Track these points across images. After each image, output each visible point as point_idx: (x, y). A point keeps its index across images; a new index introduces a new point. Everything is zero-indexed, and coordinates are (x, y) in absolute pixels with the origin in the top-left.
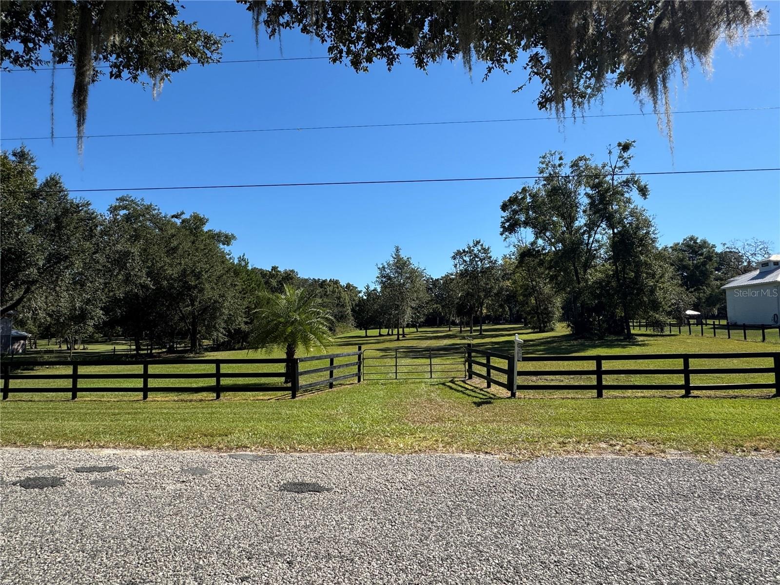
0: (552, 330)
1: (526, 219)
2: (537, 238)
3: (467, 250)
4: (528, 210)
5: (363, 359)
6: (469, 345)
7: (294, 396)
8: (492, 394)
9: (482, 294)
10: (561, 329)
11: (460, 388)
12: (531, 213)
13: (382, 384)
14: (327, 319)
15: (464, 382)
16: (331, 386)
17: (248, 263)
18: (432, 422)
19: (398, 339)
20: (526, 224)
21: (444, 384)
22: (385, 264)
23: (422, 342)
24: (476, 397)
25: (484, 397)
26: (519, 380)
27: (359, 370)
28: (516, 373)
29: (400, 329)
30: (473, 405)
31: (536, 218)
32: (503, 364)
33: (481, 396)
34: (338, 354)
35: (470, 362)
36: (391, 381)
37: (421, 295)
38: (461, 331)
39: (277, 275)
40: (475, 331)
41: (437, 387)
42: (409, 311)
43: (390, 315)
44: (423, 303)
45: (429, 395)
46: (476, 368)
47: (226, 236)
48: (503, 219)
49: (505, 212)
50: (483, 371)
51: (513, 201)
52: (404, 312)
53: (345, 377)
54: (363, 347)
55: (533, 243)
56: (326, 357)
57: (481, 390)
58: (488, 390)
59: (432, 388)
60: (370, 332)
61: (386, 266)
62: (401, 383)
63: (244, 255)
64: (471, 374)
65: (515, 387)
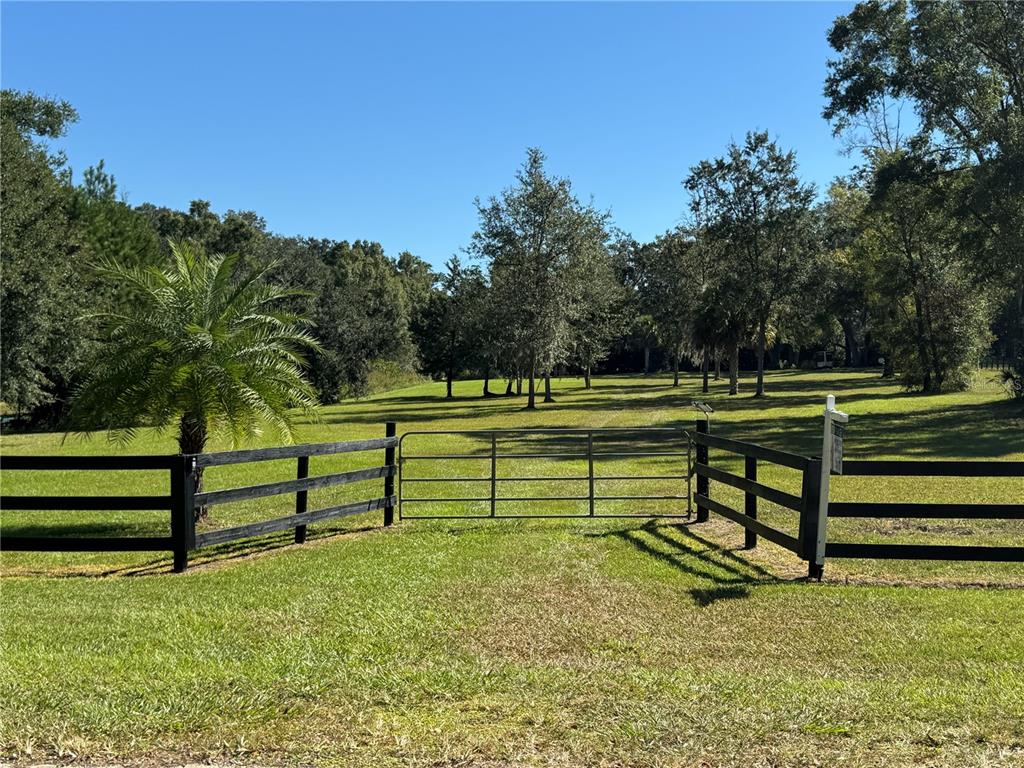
0: (960, 387)
1: (899, 69)
2: (928, 127)
3: (728, 160)
4: (904, 42)
5: (401, 460)
6: (702, 425)
7: (180, 565)
8: (757, 569)
9: (766, 287)
10: (985, 386)
11: (666, 548)
12: (914, 52)
13: (452, 531)
14: (299, 347)
15: (682, 528)
16: (301, 535)
17: (114, 187)
18: (551, 652)
19: (531, 407)
20: (899, 84)
21: (624, 534)
22: (500, 199)
23: (595, 415)
24: (706, 575)
25: (729, 576)
26: (834, 529)
27: (389, 490)
28: (823, 509)
29: (536, 381)
30: (689, 600)
31: (927, 69)
32: (790, 482)
33: (721, 573)
34: (320, 446)
35: (703, 474)
36: (477, 523)
37: (598, 286)
38: (705, 388)
39: (207, 225)
40: (745, 387)
41: (603, 541)
42: (561, 332)
43: (510, 338)
44: (602, 310)
45: (571, 567)
46: (718, 491)
47: (49, 110)
48: (833, 70)
49: (839, 49)
50: (735, 498)
51: (863, 17)
52: (547, 334)
53: (343, 511)
54: (401, 428)
55: (918, 143)
56: (284, 453)
57: (727, 553)
58: (747, 555)
59: (588, 546)
60: (460, 388)
61: (503, 206)
62: (505, 530)
63: (101, 166)
64: (705, 508)
65: (821, 549)
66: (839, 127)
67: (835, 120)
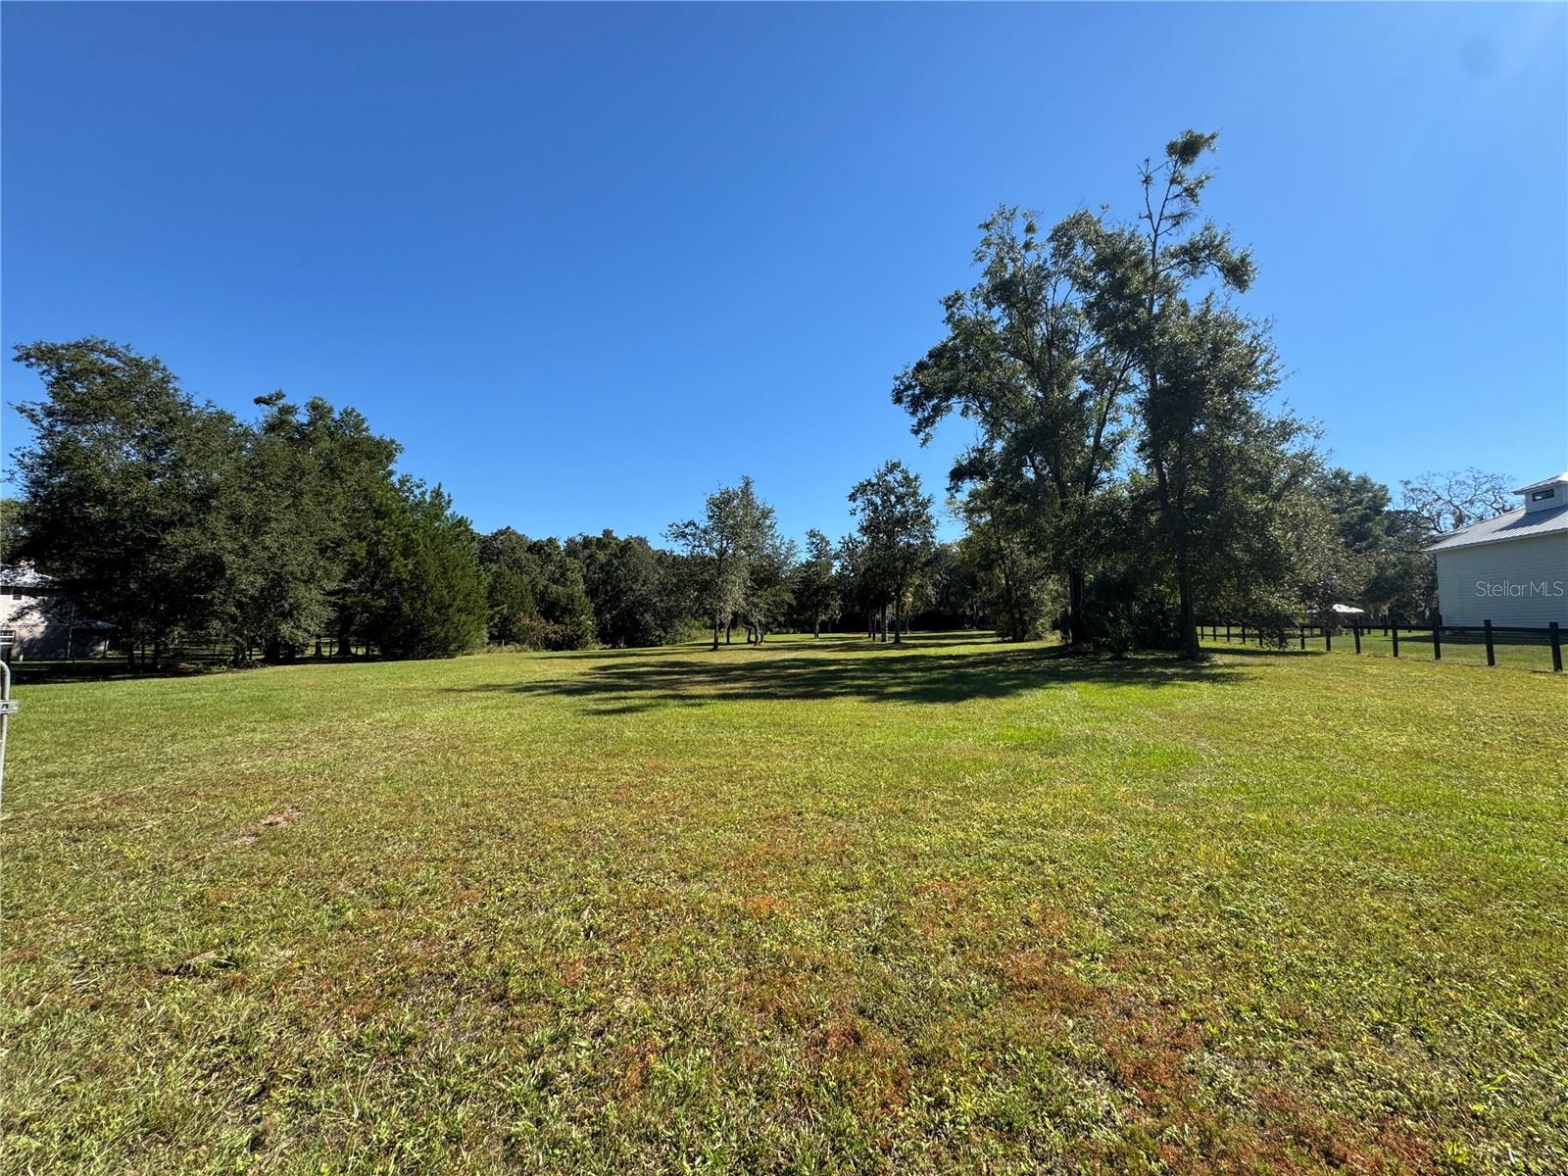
3: (874, 480)
39: (611, 543)
40: (891, 639)
47: (378, 444)
51: (936, 355)
66: (925, 441)
67: (922, 435)
